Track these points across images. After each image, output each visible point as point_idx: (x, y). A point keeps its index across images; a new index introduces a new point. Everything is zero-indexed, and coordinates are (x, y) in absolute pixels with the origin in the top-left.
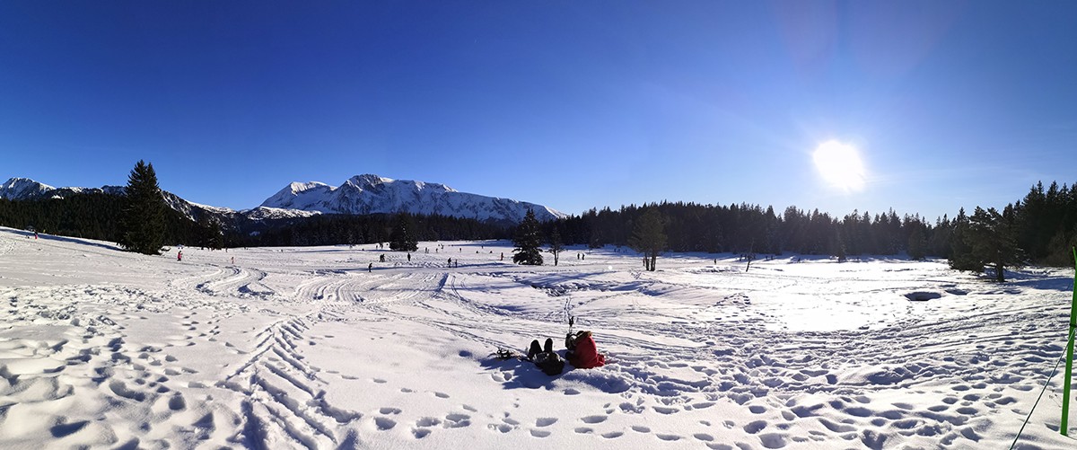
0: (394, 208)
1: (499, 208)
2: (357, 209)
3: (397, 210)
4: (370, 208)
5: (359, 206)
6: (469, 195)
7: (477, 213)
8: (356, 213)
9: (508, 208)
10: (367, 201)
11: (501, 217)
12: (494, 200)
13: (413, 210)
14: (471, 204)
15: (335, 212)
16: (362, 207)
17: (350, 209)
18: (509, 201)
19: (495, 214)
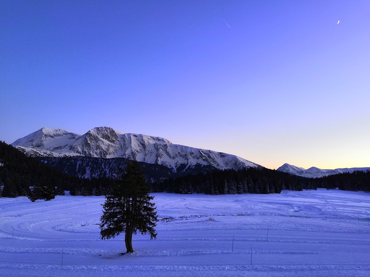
0: (124, 154)
1: (204, 156)
2: (96, 153)
3: (127, 156)
4: (106, 153)
5: (98, 151)
6: (182, 147)
7: (188, 160)
8: (95, 156)
9: (209, 157)
10: (104, 147)
11: (205, 163)
12: (199, 151)
13: (139, 158)
14: (183, 154)
15: (78, 155)
16: (101, 152)
17: (91, 153)
18: (210, 151)
19: (201, 161)
